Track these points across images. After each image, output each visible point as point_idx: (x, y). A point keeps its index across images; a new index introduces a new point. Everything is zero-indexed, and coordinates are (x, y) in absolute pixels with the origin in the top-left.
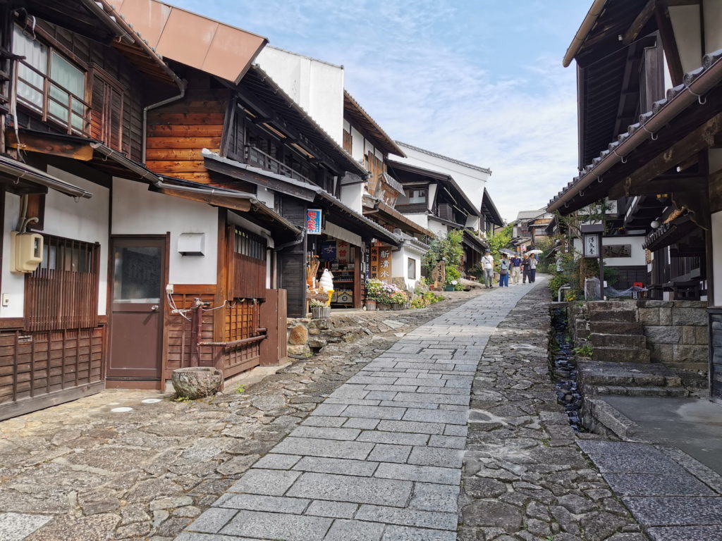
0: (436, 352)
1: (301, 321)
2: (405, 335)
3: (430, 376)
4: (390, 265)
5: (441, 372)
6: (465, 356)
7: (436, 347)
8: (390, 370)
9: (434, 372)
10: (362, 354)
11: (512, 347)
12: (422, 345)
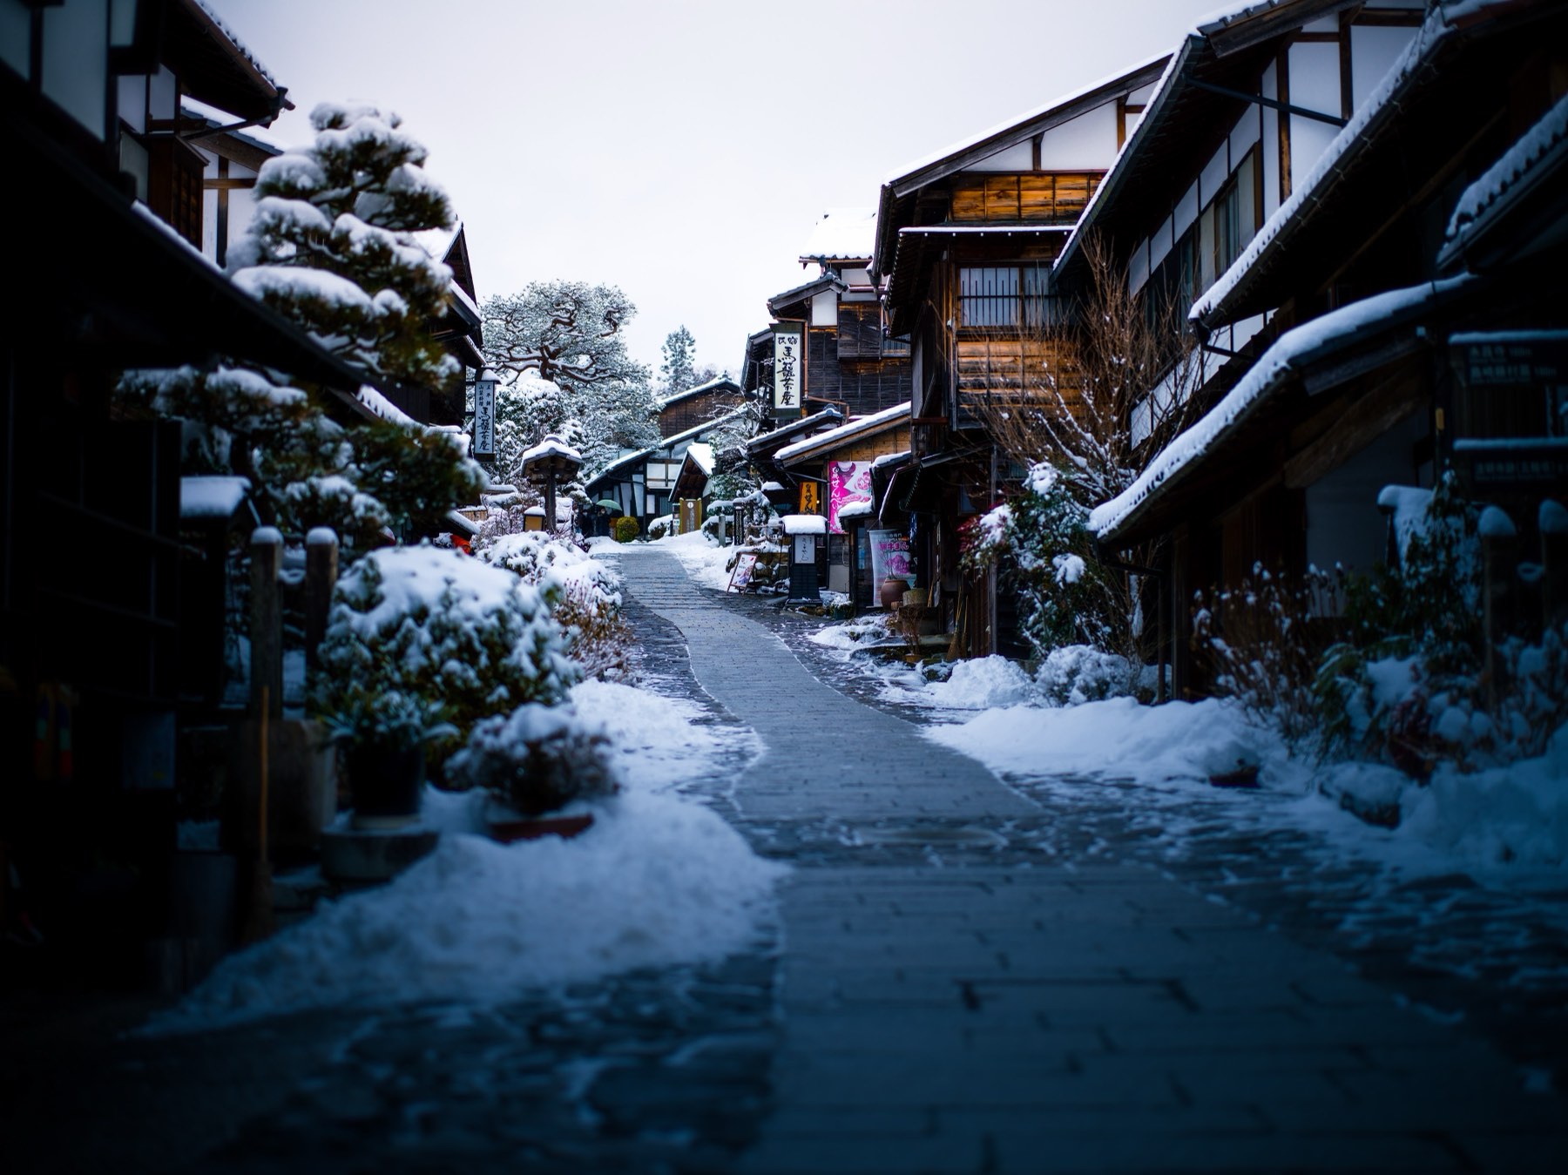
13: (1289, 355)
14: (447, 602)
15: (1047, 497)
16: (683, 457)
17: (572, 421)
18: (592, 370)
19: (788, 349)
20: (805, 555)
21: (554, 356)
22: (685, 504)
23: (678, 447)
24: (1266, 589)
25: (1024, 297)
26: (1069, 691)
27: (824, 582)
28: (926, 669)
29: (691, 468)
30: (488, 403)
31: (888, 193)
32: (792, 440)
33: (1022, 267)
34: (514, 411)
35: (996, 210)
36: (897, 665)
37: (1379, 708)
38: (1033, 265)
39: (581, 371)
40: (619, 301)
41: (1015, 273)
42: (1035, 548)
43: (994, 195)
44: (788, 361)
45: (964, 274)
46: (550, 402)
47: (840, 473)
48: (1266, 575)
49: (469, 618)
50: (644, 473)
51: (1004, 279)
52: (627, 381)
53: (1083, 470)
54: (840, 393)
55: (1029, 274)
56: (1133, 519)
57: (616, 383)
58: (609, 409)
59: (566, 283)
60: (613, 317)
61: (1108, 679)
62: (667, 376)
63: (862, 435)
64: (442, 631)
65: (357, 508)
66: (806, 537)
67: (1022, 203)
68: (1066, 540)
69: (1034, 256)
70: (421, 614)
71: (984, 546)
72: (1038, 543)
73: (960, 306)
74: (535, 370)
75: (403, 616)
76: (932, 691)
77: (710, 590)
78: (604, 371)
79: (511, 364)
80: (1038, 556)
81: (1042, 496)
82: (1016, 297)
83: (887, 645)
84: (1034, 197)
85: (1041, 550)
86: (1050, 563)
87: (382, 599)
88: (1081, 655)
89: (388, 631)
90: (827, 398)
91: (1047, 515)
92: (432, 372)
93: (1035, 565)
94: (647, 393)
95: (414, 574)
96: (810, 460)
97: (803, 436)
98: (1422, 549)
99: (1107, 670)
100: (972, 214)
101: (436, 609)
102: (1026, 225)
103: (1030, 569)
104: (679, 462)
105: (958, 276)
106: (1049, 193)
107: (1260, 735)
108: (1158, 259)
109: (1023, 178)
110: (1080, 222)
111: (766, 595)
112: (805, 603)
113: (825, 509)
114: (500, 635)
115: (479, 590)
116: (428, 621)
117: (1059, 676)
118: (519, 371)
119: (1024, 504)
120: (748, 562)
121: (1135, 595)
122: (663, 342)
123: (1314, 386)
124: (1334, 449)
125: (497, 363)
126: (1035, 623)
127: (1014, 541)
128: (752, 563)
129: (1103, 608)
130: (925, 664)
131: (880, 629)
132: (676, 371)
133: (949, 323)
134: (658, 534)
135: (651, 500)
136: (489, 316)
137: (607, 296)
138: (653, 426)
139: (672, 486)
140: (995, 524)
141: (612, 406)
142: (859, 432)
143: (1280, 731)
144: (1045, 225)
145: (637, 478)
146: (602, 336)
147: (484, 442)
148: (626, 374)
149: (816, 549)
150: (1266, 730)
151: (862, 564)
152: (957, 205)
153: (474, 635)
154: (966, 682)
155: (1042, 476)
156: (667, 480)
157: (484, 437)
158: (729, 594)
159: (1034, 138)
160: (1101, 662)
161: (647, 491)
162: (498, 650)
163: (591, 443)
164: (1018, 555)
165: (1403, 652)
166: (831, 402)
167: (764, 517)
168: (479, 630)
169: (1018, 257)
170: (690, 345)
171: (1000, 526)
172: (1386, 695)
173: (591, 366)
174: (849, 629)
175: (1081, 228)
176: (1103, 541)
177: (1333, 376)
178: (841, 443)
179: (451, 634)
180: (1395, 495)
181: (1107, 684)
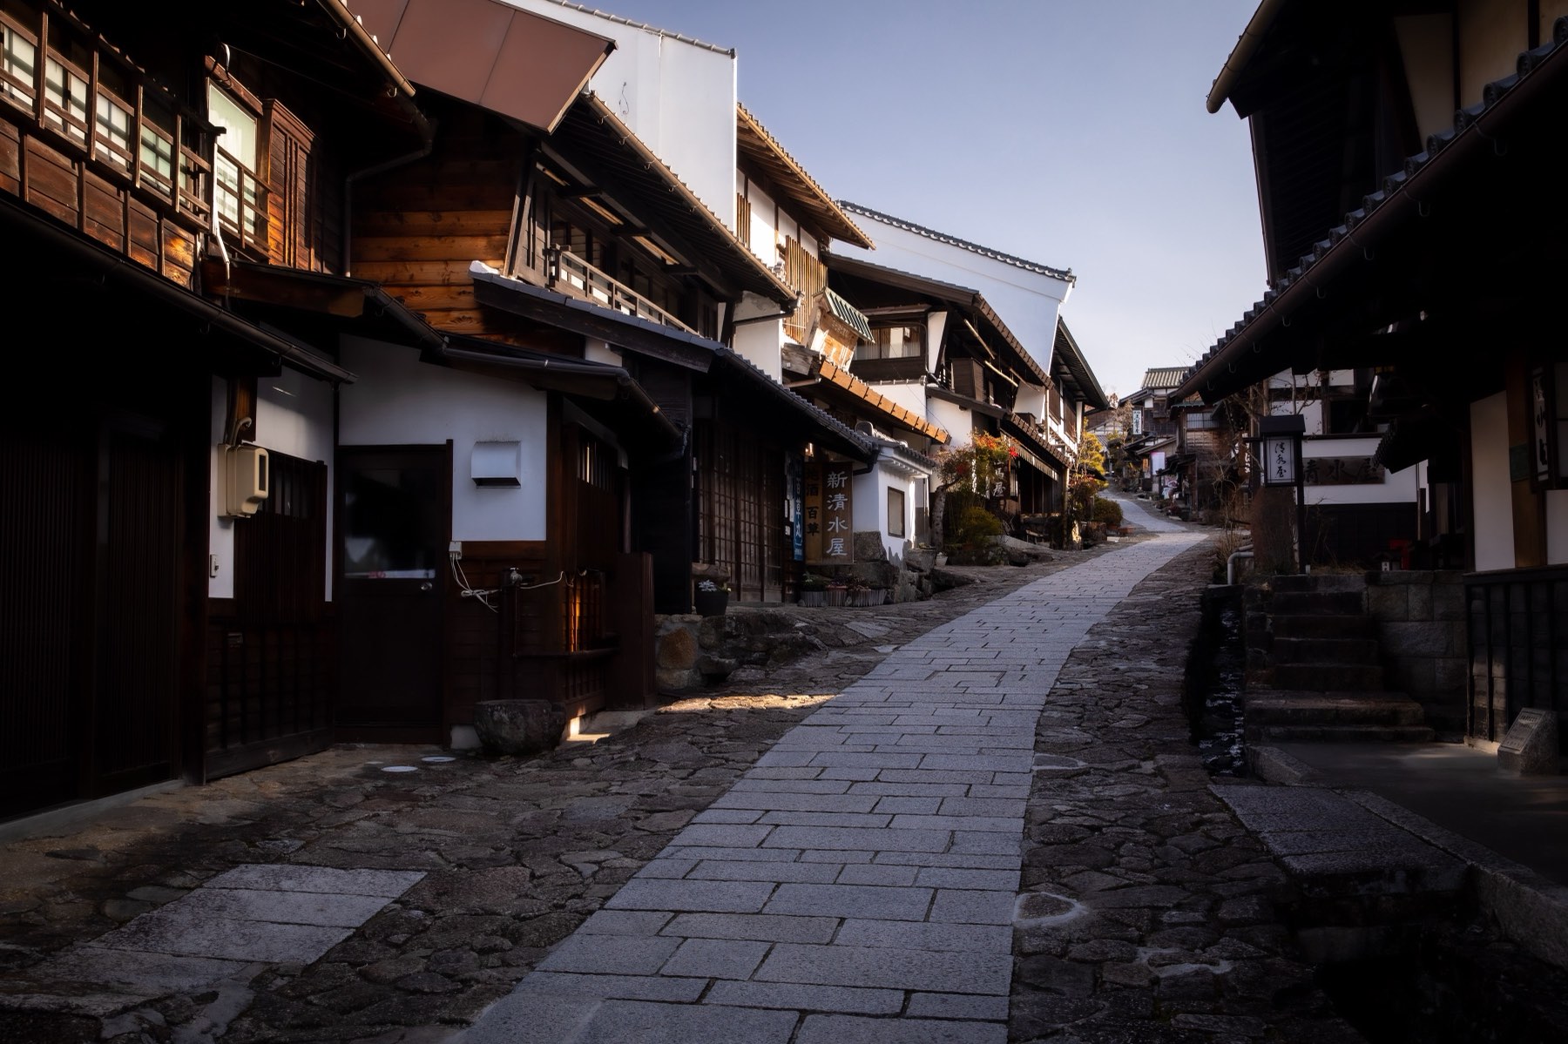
0: (961, 677)
1: (682, 621)
2: (895, 649)
3: (957, 711)
4: (849, 504)
5: (977, 706)
6: (1023, 682)
7: (962, 668)
8: (879, 705)
9: (965, 706)
10: (816, 682)
11: (1116, 665)
12: (934, 666)
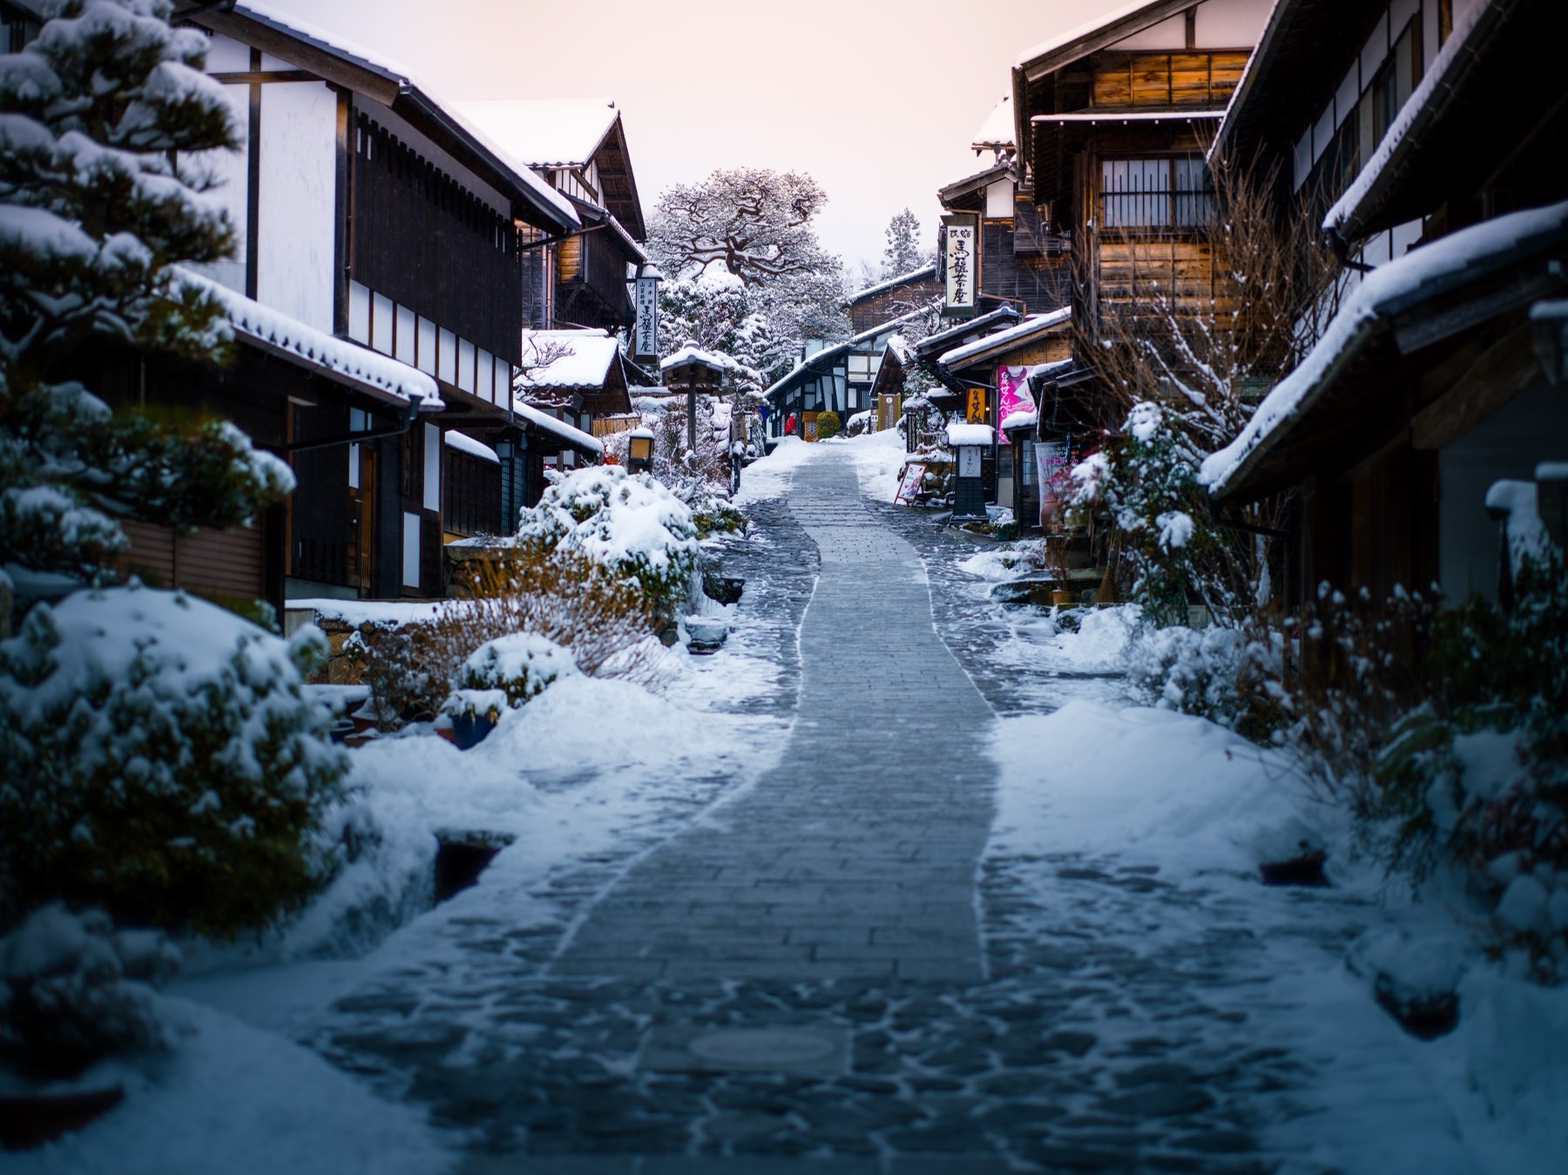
13: (1375, 300)
14: (140, 672)
15: (1149, 444)
16: (884, 349)
17: (755, 316)
18: (779, 262)
19: (961, 243)
20: (971, 468)
21: (740, 247)
22: (884, 399)
23: (880, 339)
24: (1338, 615)
25: (1174, 194)
26: (1163, 684)
27: (992, 497)
28: (1061, 615)
29: (890, 360)
30: (650, 302)
31: (1020, 75)
32: (965, 341)
33: (1173, 158)
34: (695, 306)
35: (1143, 94)
36: (1030, 609)
37: (1469, 801)
38: (1183, 156)
39: (770, 263)
40: (809, 188)
41: (1165, 166)
42: (1137, 504)
43: (1141, 77)
44: (960, 255)
45: (1107, 168)
46: (733, 297)
47: (1010, 378)
48: (1338, 597)
49: (165, 696)
50: (846, 365)
51: (1153, 173)
52: (817, 273)
53: (1199, 408)
54: (1017, 289)
55: (1181, 167)
56: (1240, 478)
57: (804, 275)
58: (797, 303)
59: (751, 170)
60: (803, 206)
61: (1209, 671)
62: (890, 260)
63: (1033, 337)
64: (125, 717)
65: (68, 530)
66: (973, 449)
67: (1173, 86)
68: (1174, 494)
69: (1187, 147)
70: (100, 691)
71: (1074, 502)
72: (1142, 497)
73: (1102, 204)
74: (723, 262)
75: (77, 694)
76: (1060, 644)
77: (877, 502)
78: (793, 262)
79: (696, 256)
80: (1140, 514)
81: (1144, 443)
82: (1165, 193)
83: (1032, 579)
84: (1186, 79)
85: (1145, 505)
86: (1152, 523)
87: (53, 667)
88: (1178, 640)
89: (57, 715)
90: (1003, 295)
91: (1149, 466)
92: (192, 341)
93: (1135, 525)
94: (838, 285)
95: (101, 633)
96: (978, 364)
97: (976, 336)
98: (1536, 577)
99: (1209, 660)
100: (1116, 99)
101: (120, 685)
102: (1176, 111)
103: (1130, 529)
104: (880, 354)
105: (1100, 170)
106: (1204, 74)
107: (1326, 813)
108: (1319, 150)
109: (1174, 58)
110: (1229, 108)
111: (937, 510)
112: (970, 520)
113: (992, 419)
114: (212, 720)
115: (187, 652)
116: (112, 701)
117: (1152, 666)
118: (706, 263)
119: (1123, 452)
120: (916, 472)
121: (1260, 555)
122: (887, 225)
123: (1409, 342)
124: (1463, 408)
125: (683, 255)
126: (1141, 590)
127: (1111, 495)
128: (921, 474)
129: (1225, 570)
130: (1061, 609)
131: (1037, 556)
132: (900, 255)
133: (1090, 223)
134: (857, 430)
135: (852, 394)
136: (672, 206)
137: (797, 183)
138: (844, 321)
139: (873, 379)
140: (1088, 476)
141: (800, 298)
142: (1030, 334)
143: (1352, 808)
144: (1198, 110)
145: (838, 371)
146: (790, 225)
147: (645, 343)
148: (815, 266)
149: (983, 462)
150: (1334, 806)
151: (1027, 480)
152: (1100, 89)
153: (173, 720)
154: (1095, 635)
155: (1144, 419)
156: (869, 373)
157: (646, 337)
158: (896, 507)
159: (1187, 11)
160: (1202, 650)
161: (849, 385)
162: (211, 739)
163: (775, 339)
164: (1117, 512)
165: (1504, 723)
166: (1007, 300)
167: (943, 421)
168: (181, 714)
169: (1167, 148)
170: (915, 228)
171: (1094, 478)
172: (1477, 784)
173: (779, 257)
174: (1002, 555)
175: (1229, 115)
176: (1214, 498)
177: (1434, 328)
178: (1011, 346)
179: (140, 720)
180: (1509, 494)
181: (1209, 677)
